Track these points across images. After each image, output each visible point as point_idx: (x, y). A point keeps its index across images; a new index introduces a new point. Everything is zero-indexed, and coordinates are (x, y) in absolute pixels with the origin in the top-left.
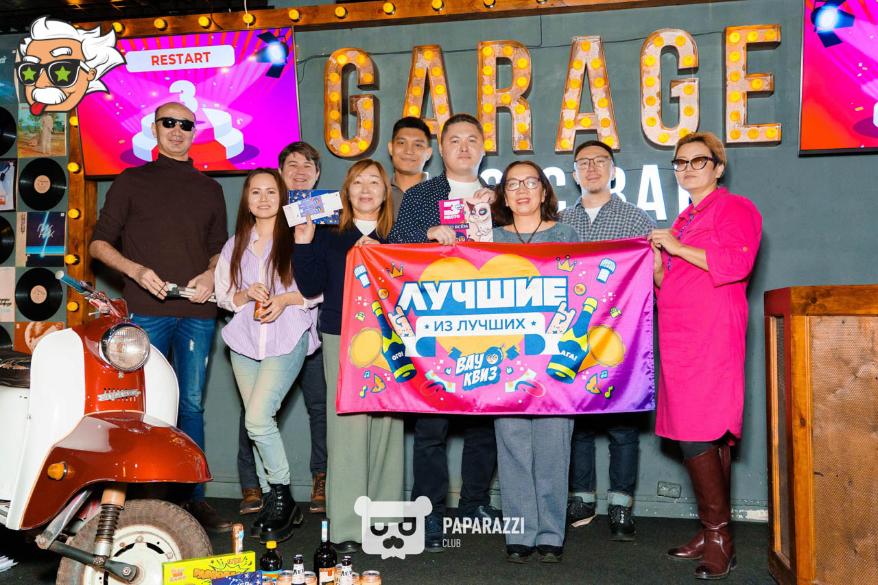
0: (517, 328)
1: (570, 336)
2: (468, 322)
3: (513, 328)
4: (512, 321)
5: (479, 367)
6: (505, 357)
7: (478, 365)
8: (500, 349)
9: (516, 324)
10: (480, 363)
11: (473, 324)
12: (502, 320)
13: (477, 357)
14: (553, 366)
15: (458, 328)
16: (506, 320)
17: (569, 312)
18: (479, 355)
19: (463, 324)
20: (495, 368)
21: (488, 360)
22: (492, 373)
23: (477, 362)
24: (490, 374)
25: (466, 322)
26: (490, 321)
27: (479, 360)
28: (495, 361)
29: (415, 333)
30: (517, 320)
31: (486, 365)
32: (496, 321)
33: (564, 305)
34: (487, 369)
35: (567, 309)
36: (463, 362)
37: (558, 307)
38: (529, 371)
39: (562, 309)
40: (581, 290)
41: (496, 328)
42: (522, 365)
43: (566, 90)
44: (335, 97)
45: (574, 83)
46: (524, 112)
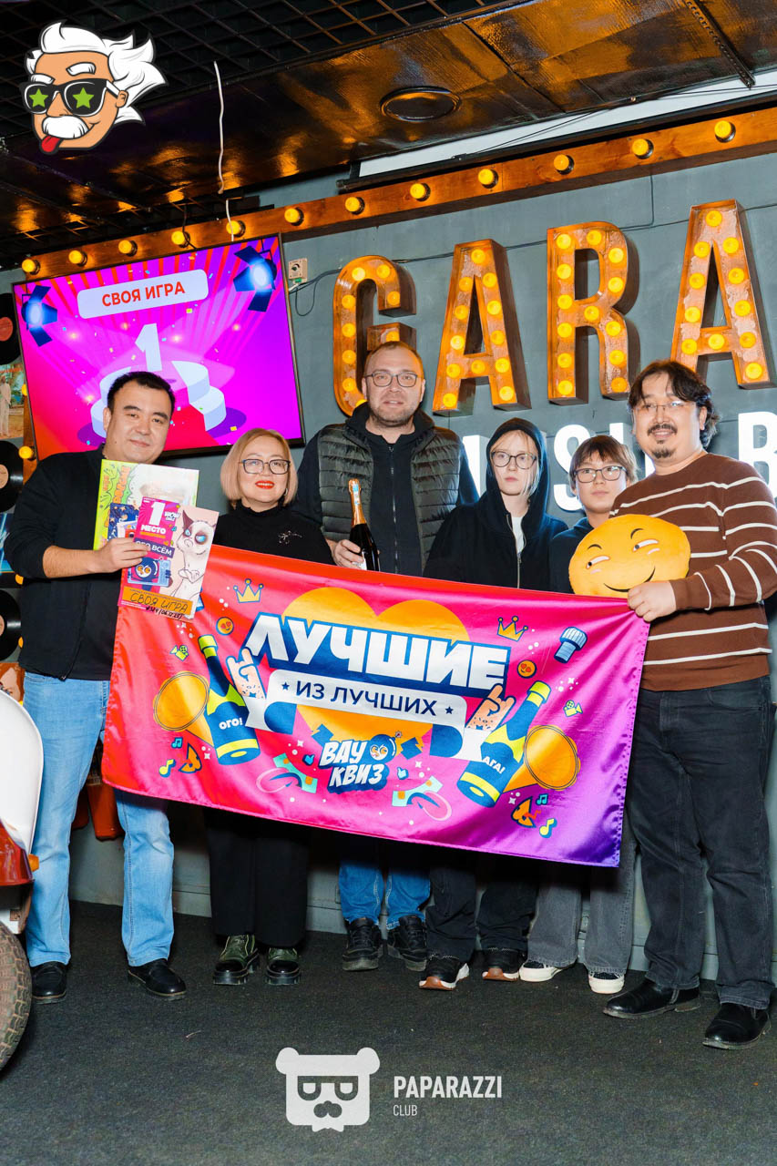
0: (423, 713)
1: (501, 736)
2: (349, 692)
3: (417, 712)
4: (418, 701)
5: (357, 761)
6: (399, 752)
7: (355, 758)
8: (394, 739)
9: (423, 706)
10: (359, 755)
11: (356, 697)
12: (401, 698)
13: (356, 744)
14: (469, 777)
15: (333, 697)
16: (408, 699)
17: (505, 700)
18: (360, 742)
19: (341, 692)
20: (380, 767)
21: (372, 753)
22: (376, 774)
23: (354, 753)
24: (372, 774)
25: (345, 690)
26: (383, 696)
27: (358, 750)
28: (382, 756)
29: (266, 695)
30: (425, 701)
31: (367, 759)
32: (392, 697)
33: (499, 690)
34: (369, 767)
35: (503, 697)
36: (333, 751)
37: (488, 692)
38: (432, 779)
39: (494, 695)
40: (529, 670)
41: (391, 708)
42: (423, 769)
43: (685, 292)
44: (350, 330)
45: (695, 280)
46: (621, 331)
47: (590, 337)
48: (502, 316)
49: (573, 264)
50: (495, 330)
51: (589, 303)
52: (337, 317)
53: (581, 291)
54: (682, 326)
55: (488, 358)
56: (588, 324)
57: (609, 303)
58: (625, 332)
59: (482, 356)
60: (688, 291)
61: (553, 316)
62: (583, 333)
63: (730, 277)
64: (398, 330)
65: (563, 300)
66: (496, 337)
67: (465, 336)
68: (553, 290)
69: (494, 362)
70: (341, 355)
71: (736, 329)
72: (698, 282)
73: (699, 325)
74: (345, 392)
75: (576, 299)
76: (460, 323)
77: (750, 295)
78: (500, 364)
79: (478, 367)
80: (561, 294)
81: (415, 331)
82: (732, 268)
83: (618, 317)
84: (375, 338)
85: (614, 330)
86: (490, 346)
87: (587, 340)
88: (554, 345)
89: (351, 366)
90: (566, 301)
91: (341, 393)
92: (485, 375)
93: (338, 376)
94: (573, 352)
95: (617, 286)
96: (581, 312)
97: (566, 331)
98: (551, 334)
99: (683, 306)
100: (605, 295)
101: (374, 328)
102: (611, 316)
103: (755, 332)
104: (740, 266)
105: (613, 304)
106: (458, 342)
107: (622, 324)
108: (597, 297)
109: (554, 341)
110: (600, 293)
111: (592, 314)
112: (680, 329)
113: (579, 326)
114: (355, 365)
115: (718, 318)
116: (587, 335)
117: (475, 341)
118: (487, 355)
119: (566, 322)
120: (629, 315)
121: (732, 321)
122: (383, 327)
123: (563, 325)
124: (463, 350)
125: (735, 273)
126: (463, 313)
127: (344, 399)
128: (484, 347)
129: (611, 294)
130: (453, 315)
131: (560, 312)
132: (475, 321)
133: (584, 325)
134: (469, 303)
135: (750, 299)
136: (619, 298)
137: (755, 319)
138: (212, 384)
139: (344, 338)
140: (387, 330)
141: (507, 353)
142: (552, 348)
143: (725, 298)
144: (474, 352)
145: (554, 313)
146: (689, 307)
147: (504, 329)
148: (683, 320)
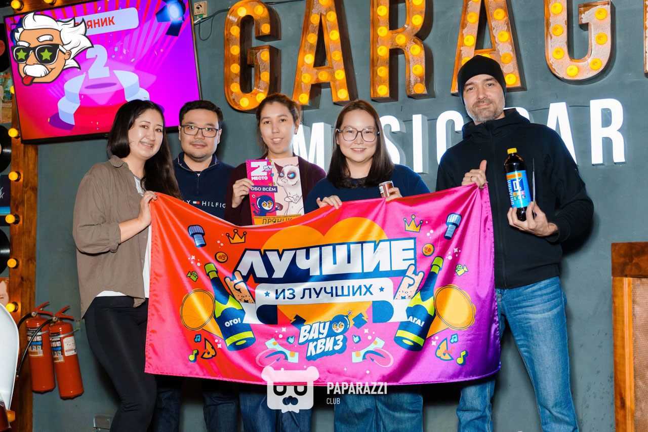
43: (464, 25)
44: (235, 50)
45: (471, 17)
46: (420, 52)
47: (400, 56)
48: (339, 40)
49: (388, 6)
50: (334, 51)
51: (398, 33)
52: (227, 41)
53: (393, 24)
54: (462, 48)
55: (330, 70)
56: (398, 47)
57: (413, 32)
58: (423, 52)
59: (326, 68)
60: (466, 25)
61: (375, 41)
62: (395, 53)
63: (495, 15)
64: (268, 50)
65: (381, 30)
66: (335, 56)
67: (314, 55)
68: (374, 23)
69: (334, 73)
70: (230, 67)
71: (499, 51)
72: (473, 18)
73: (474, 48)
74: (232, 93)
75: (390, 30)
76: (311, 46)
77: (508, 27)
78: (338, 74)
79: (323, 76)
80: (380, 26)
81: (281, 51)
82: (496, 9)
83: (418, 42)
84: (253, 56)
85: (416, 51)
86: (331, 62)
87: (397, 59)
88: (375, 61)
89: (237, 75)
90: (383, 31)
91: (230, 93)
92: (328, 81)
93: (227, 81)
94: (388, 66)
95: (418, 21)
96: (393, 39)
97: (383, 51)
98: (373, 54)
99: (463, 35)
100: (409, 27)
101: (253, 48)
102: (414, 41)
103: (511, 53)
104: (501, 8)
105: (414, 33)
106: (310, 59)
107: (421, 46)
108: (405, 29)
109: (375, 58)
110: (406, 26)
111: (401, 40)
112: (461, 51)
113: (392, 48)
114: (239, 74)
115: (487, 44)
116: (398, 54)
117: (321, 58)
118: (329, 68)
119: (383, 45)
120: (427, 41)
121: (496, 45)
122: (259, 48)
123: (381, 47)
124: (313, 64)
125: (499, 12)
126: (313, 39)
127: (232, 98)
128: (328, 63)
129: (414, 27)
130: (306, 41)
131: (379, 39)
132: (321, 44)
133: (395, 47)
134: (317, 32)
135: (508, 30)
136: (419, 29)
137: (511, 44)
138: (141, 86)
139: (232, 55)
140: (261, 50)
141: (343, 67)
142: (373, 63)
143: (491, 30)
144: (320, 66)
145: (375, 40)
146: (467, 35)
147: (341, 50)
148: (463, 45)
